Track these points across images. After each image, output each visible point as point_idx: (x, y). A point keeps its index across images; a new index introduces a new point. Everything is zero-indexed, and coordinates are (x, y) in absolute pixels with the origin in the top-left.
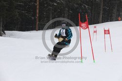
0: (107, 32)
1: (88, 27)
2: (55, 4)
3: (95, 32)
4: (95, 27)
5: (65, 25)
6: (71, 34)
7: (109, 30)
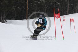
0: (72, 20)
1: (59, 17)
2: (38, 2)
3: (64, 20)
4: (64, 17)
5: (42, 16)
7: (73, 19)
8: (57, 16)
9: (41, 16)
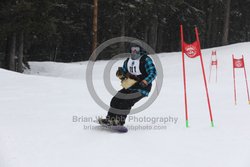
1: (199, 54)
2: (131, 6)
3: (215, 63)
4: (214, 53)
6: (154, 70)
7: (242, 60)
8: (190, 48)
9: (133, 49)
